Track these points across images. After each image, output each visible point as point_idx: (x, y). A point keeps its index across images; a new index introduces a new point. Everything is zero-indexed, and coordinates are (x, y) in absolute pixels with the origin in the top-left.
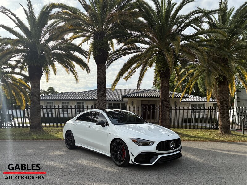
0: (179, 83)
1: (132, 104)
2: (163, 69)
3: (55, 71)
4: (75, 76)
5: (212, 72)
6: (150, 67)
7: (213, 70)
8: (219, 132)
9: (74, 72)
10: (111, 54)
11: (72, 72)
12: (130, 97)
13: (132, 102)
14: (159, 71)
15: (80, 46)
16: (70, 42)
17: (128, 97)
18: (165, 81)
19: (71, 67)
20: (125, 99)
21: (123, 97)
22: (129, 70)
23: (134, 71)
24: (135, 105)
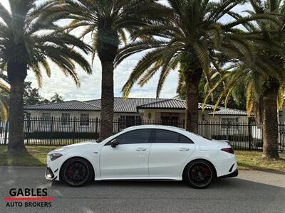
0: (211, 90)
1: (150, 117)
2: (190, 70)
3: (48, 72)
4: (75, 79)
5: (260, 74)
6: (173, 68)
7: (261, 71)
8: (264, 156)
9: (73, 74)
10: (121, 50)
11: (71, 74)
12: (146, 108)
13: (150, 114)
14: (186, 73)
15: (81, 39)
16: (68, 32)
17: (144, 108)
18: (193, 87)
19: (70, 66)
20: (140, 111)
21: (138, 108)
22: (146, 72)
23: (152, 73)
24: (153, 119)
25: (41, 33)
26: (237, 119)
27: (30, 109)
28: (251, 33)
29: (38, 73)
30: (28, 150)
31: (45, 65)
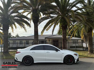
0: (70, 32)
2: (63, 25)
3: (16, 27)
4: (25, 29)
6: (57, 25)
7: (87, 25)
8: (89, 53)
9: (24, 28)
10: (40, 19)
11: (23, 28)
12: (48, 38)
13: (49, 40)
15: (27, 16)
16: (22, 14)
17: (47, 38)
19: (23, 25)
20: (46, 39)
21: (46, 38)
22: (48, 26)
23: (50, 26)
24: (50, 41)
25: (13, 15)
26: (78, 41)
27: (9, 40)
28: (82, 13)
29: (12, 28)
30: (10, 54)
31: (15, 25)
